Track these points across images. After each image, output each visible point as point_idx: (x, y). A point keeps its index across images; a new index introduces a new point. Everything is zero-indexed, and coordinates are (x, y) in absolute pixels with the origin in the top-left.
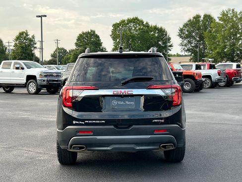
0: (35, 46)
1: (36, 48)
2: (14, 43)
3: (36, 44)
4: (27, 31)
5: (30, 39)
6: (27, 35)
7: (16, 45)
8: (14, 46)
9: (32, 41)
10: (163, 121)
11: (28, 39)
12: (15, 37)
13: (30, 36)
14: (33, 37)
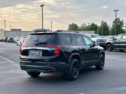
0: (123, 25)
1: (123, 26)
2: (112, 24)
3: (123, 24)
4: (119, 18)
5: (121, 22)
6: (119, 20)
7: (113, 26)
8: (112, 26)
9: (122, 23)
10: (48, 61)
11: (120, 22)
12: (113, 22)
13: (121, 21)
14: (122, 21)
